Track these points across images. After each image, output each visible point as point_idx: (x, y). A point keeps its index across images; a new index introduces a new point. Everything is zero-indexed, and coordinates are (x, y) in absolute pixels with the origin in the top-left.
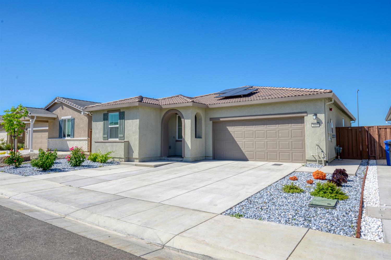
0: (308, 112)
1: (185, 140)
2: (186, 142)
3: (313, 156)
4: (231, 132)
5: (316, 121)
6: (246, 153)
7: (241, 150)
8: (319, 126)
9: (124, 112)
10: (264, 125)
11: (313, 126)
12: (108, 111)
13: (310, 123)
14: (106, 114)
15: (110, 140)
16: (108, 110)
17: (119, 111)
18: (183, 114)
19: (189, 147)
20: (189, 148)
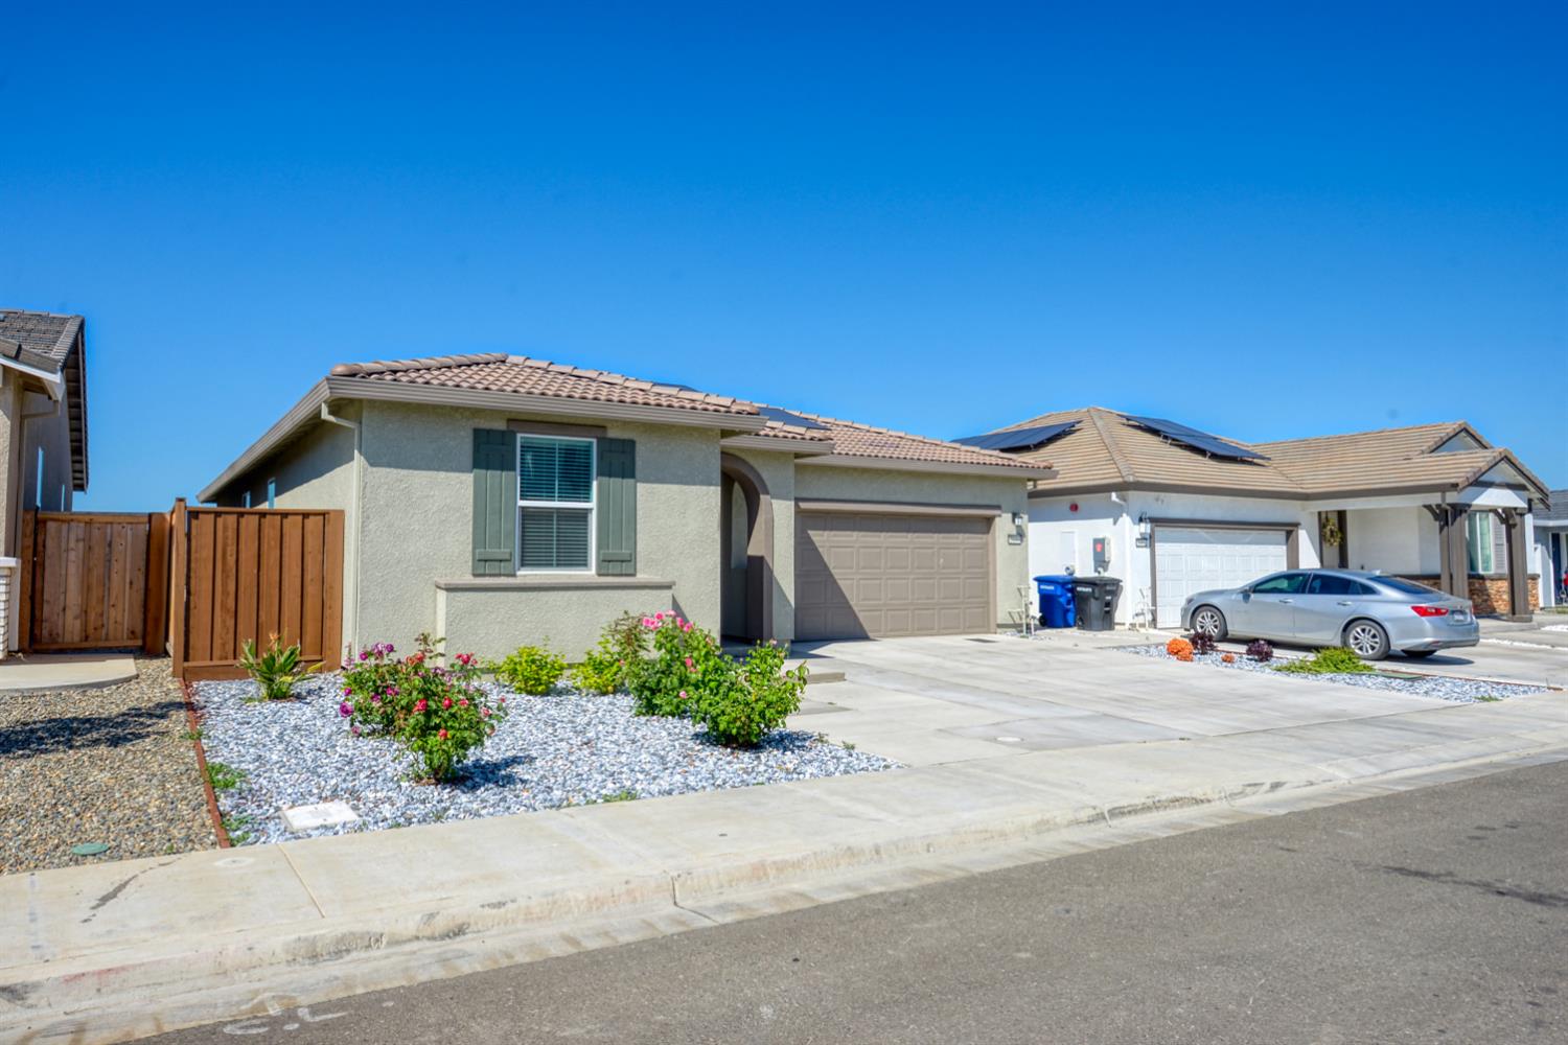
0: (1003, 507)
1: (775, 573)
2: (778, 584)
3: (1010, 613)
4: (820, 550)
5: (1014, 532)
6: (862, 613)
7: (850, 607)
8: (1019, 542)
9: (632, 443)
10: (908, 531)
11: (1011, 541)
12: (509, 420)
13: (1006, 534)
14: (503, 432)
15: (527, 575)
16: (513, 416)
17: (599, 433)
18: (765, 475)
19: (788, 602)
20: (790, 605)
